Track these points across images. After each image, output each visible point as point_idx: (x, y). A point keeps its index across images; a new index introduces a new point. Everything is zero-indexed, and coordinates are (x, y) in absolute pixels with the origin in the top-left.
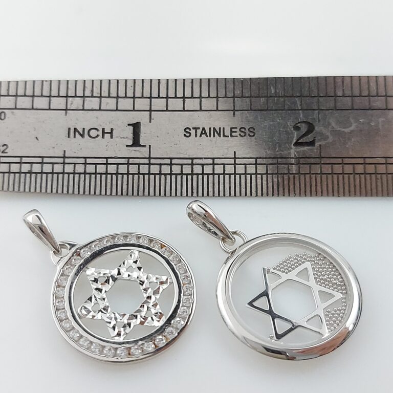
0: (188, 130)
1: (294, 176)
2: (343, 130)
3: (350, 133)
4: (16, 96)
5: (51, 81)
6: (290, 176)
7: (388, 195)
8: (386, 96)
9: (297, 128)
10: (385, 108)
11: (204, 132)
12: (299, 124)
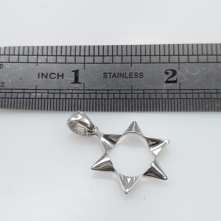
0: (105, 74)
1: (165, 100)
2: (193, 74)
3: (197, 76)
4: (9, 55)
5: (29, 47)
6: (163, 100)
7: (218, 111)
8: (217, 55)
9: (167, 73)
10: (216, 62)
11: (114, 75)
12: (168, 71)
